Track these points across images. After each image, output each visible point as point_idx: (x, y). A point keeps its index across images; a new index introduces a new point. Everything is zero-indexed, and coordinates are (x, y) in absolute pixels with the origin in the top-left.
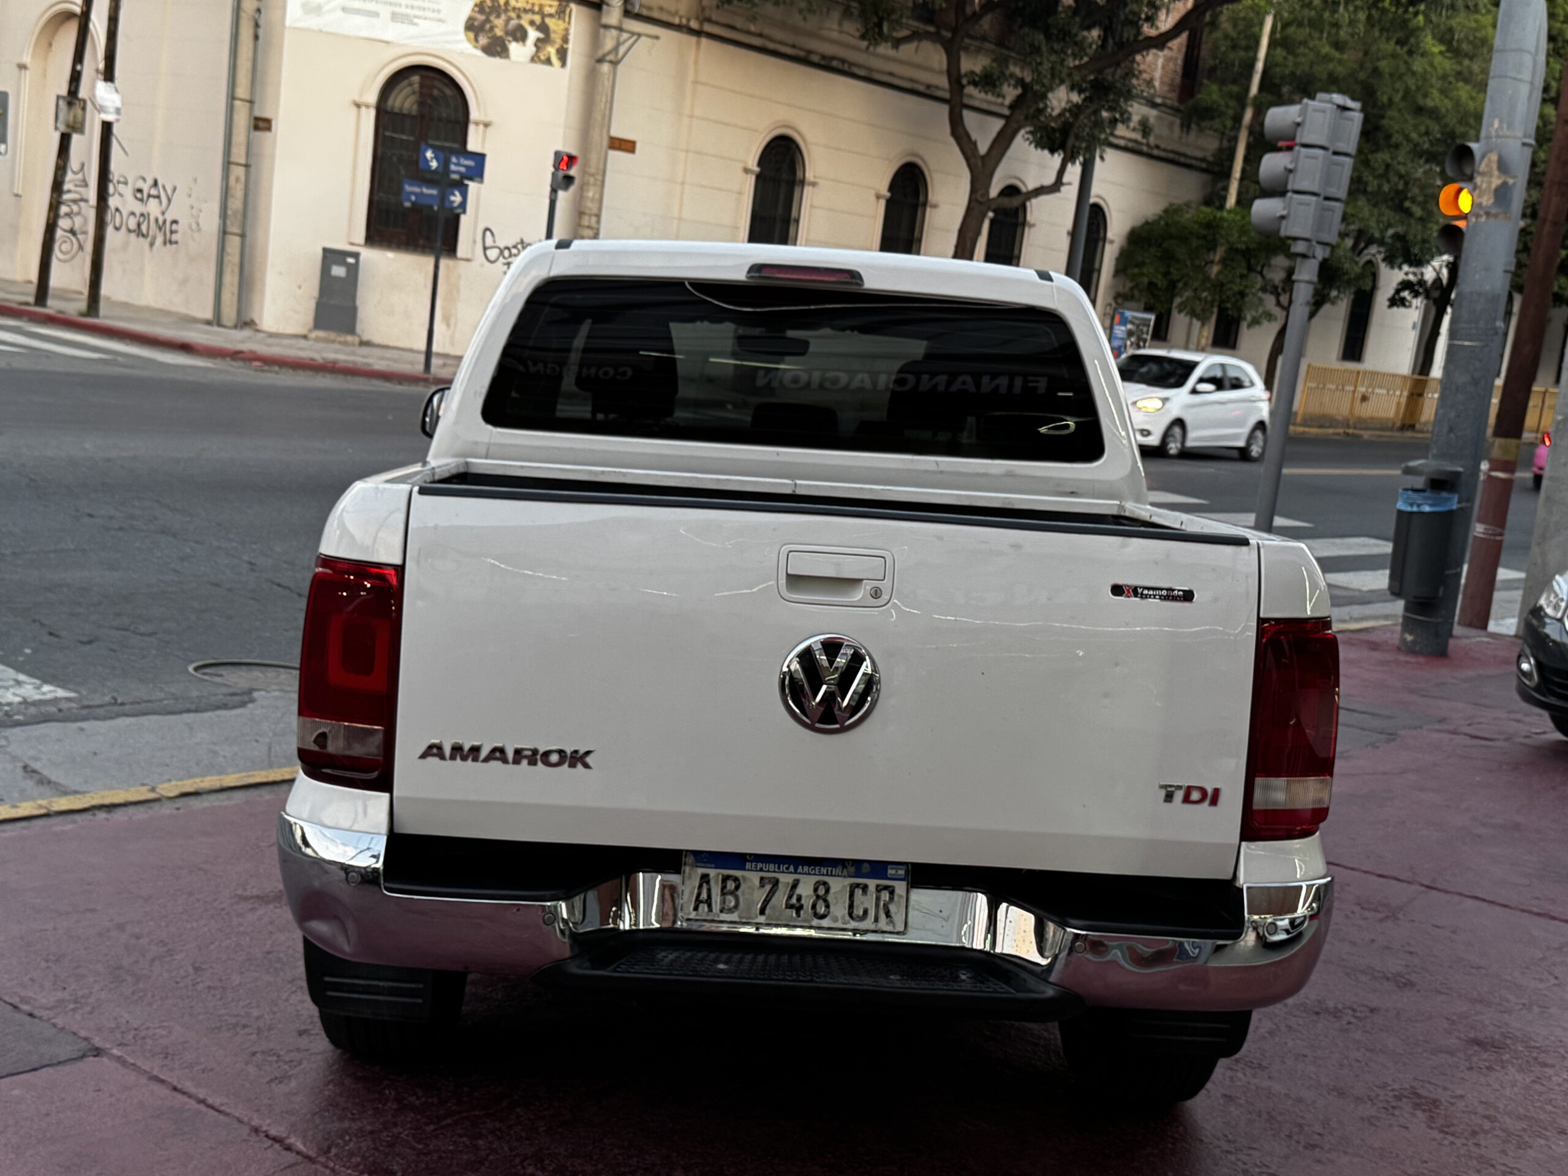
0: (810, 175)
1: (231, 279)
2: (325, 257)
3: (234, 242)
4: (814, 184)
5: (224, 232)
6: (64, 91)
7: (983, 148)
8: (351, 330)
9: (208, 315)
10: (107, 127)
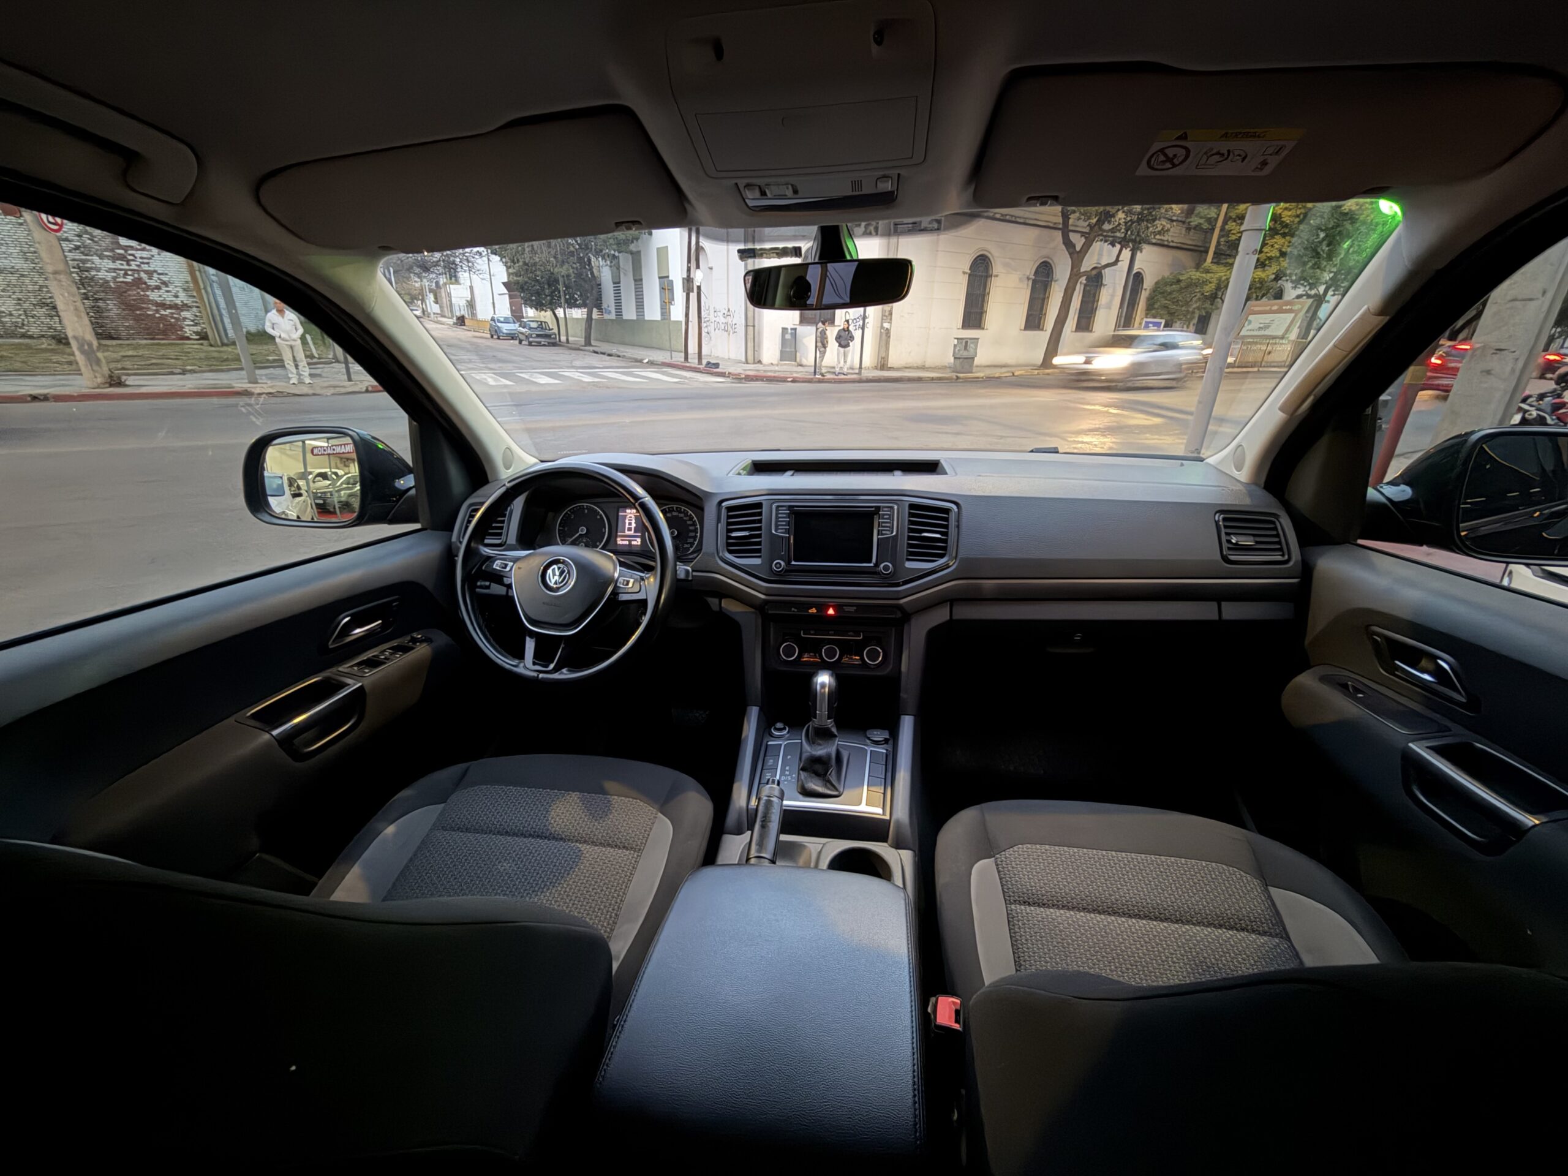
0: (994, 273)
1: (750, 345)
2: (782, 332)
3: (750, 329)
4: (997, 276)
5: (747, 326)
6: (685, 276)
7: (1078, 249)
8: (796, 361)
9: (743, 359)
10: (699, 288)
